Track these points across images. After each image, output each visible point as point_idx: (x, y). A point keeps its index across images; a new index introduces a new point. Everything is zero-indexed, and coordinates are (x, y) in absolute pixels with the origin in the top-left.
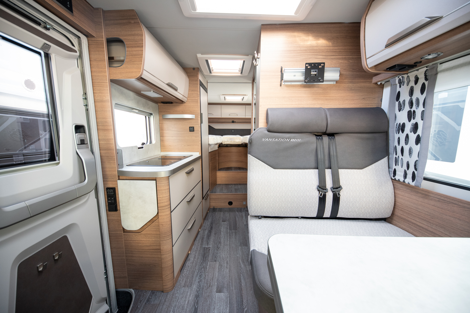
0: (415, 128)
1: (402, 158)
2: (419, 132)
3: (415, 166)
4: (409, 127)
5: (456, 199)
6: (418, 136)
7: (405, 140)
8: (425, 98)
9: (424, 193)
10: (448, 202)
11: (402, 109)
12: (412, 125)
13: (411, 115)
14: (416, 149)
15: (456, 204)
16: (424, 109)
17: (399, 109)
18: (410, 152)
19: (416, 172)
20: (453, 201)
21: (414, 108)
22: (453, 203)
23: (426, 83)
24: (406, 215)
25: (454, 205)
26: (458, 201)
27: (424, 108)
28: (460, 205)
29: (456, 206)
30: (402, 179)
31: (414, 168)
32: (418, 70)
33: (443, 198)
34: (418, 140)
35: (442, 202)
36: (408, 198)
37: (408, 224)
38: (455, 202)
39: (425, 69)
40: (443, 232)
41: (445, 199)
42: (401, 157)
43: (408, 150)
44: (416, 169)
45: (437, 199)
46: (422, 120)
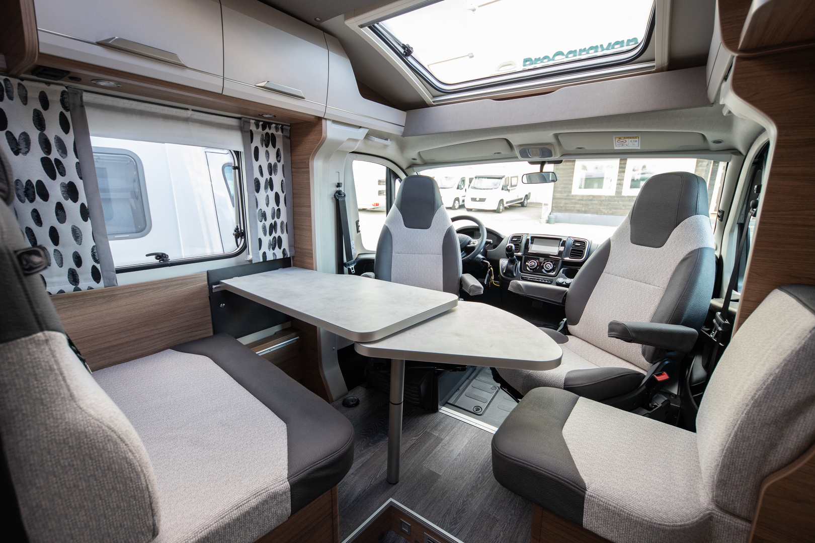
0: (71, 191)
1: (55, 250)
2: (83, 198)
3: (94, 256)
4: (55, 189)
5: (148, 283)
6: (83, 205)
7: (57, 215)
8: (74, 142)
9: (106, 295)
10: (142, 291)
11: (22, 151)
12: (63, 186)
13: (52, 168)
14: (86, 228)
15: (149, 289)
16: (78, 161)
17: (12, 149)
18: (77, 234)
19: (98, 266)
20: (146, 288)
21: (55, 155)
22: (147, 289)
23: (68, 115)
24: (89, 345)
25: (148, 291)
26: (151, 285)
27: (77, 158)
28: (154, 288)
29: (151, 291)
30: (69, 288)
31: (92, 260)
32: (48, 84)
33: (134, 290)
34: (85, 213)
35: (135, 294)
36: (82, 315)
37: (98, 355)
38: (148, 287)
39: (64, 89)
40: (148, 330)
41: (138, 289)
42: (51, 248)
43: (71, 232)
44: (96, 261)
45: (128, 294)
46: (81, 178)
